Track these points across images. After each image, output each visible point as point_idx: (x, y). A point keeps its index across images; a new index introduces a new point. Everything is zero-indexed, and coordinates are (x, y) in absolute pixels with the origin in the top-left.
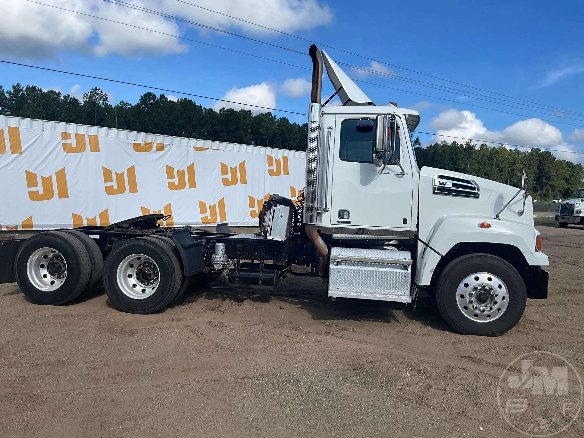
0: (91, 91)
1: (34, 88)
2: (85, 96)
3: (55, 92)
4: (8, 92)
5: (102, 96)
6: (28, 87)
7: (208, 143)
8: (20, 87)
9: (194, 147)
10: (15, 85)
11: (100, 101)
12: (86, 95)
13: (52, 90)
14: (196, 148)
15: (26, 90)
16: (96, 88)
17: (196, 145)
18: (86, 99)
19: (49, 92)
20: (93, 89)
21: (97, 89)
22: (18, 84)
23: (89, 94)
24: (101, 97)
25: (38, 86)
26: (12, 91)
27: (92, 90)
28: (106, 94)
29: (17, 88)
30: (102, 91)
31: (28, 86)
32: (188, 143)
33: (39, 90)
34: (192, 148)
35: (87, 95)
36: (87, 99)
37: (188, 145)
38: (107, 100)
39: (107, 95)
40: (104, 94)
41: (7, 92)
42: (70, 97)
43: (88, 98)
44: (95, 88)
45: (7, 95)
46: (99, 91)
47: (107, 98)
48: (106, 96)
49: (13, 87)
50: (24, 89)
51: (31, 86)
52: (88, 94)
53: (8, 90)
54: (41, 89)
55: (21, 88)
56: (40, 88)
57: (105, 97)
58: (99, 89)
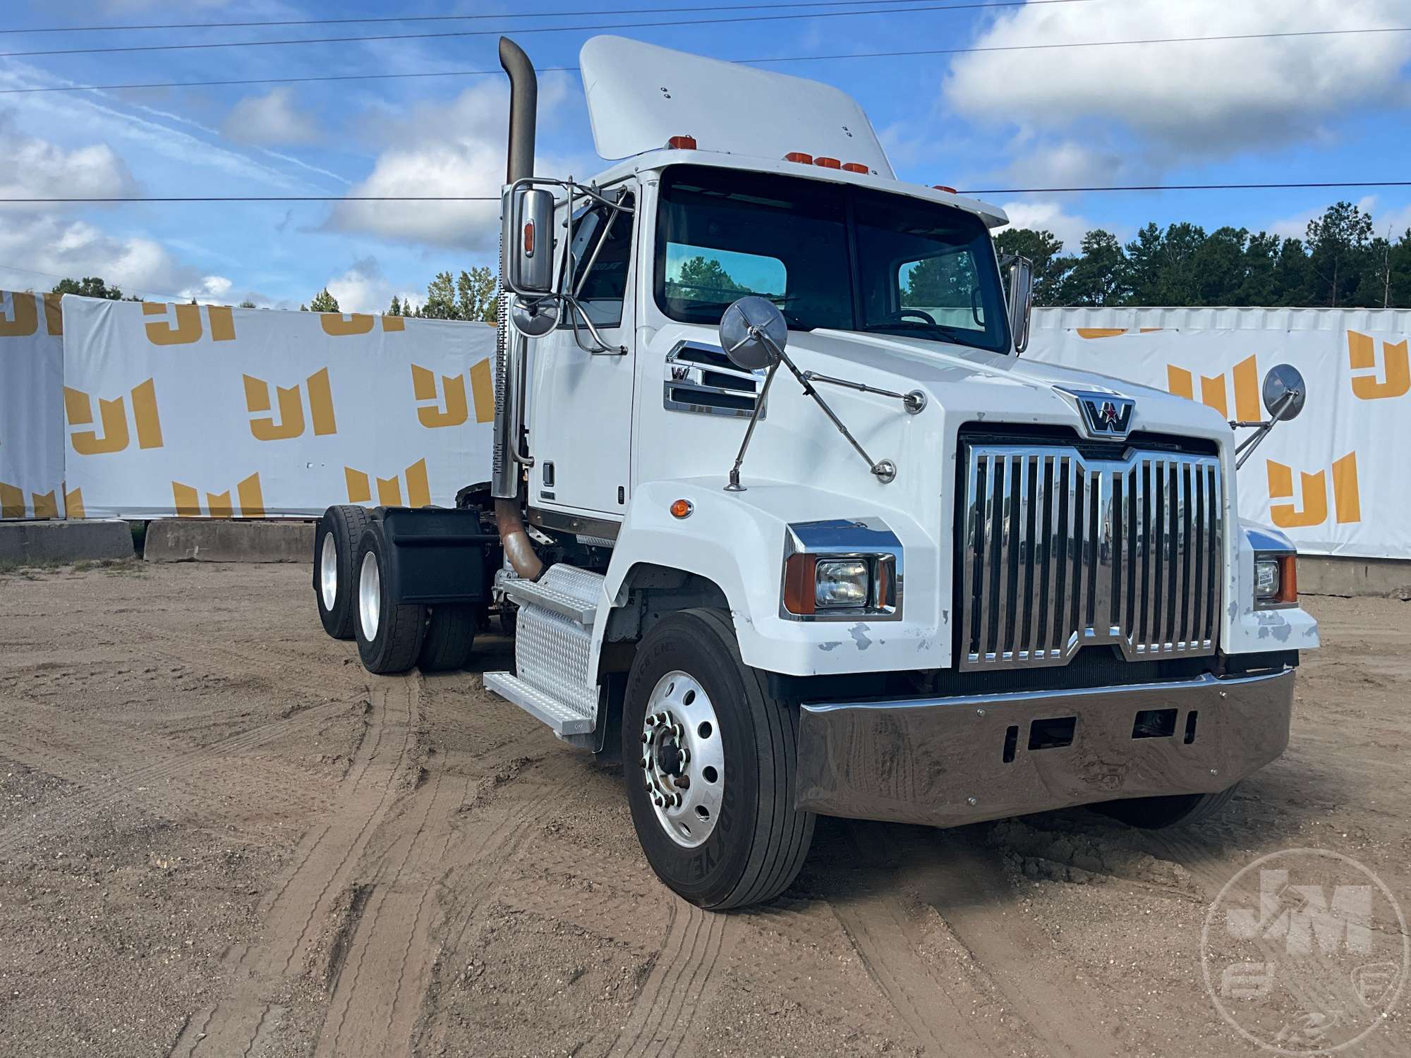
0: (1327, 213)
1: (1185, 229)
2: (1310, 230)
3: (1233, 230)
4: (1129, 246)
5: (1358, 223)
6: (1172, 228)
7: (1126, 316)
8: (1154, 232)
9: (1079, 331)
10: (1146, 228)
11: (1351, 234)
12: (1313, 226)
13: (1225, 226)
14: (1086, 333)
15: (1169, 234)
16: (1341, 205)
17: (1088, 323)
18: (1312, 236)
19: (1219, 233)
20: (1332, 208)
21: (1342, 207)
22: (1152, 226)
23: (1321, 223)
24: (1353, 226)
25: (1195, 223)
26: (1139, 243)
27: (1329, 209)
28: (1366, 215)
29: (1149, 236)
30: (1356, 207)
31: (1172, 225)
32: (1061, 321)
33: (1196, 231)
34: (1074, 333)
35: (1317, 225)
36: (1316, 235)
37: (1061, 326)
38: (1369, 229)
39: (1369, 218)
40: (1360, 216)
41: (1129, 248)
42: (1267, 236)
43: (1318, 232)
44: (1339, 204)
45: (1127, 255)
46: (1349, 209)
47: (1371, 224)
48: (1366, 219)
49: (1142, 234)
50: (1164, 234)
51: (1178, 225)
52: (1318, 221)
53: (1130, 242)
54: (1201, 228)
55: (1157, 233)
56: (1198, 227)
57: (1365, 223)
58: (1349, 205)
